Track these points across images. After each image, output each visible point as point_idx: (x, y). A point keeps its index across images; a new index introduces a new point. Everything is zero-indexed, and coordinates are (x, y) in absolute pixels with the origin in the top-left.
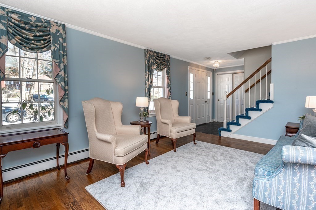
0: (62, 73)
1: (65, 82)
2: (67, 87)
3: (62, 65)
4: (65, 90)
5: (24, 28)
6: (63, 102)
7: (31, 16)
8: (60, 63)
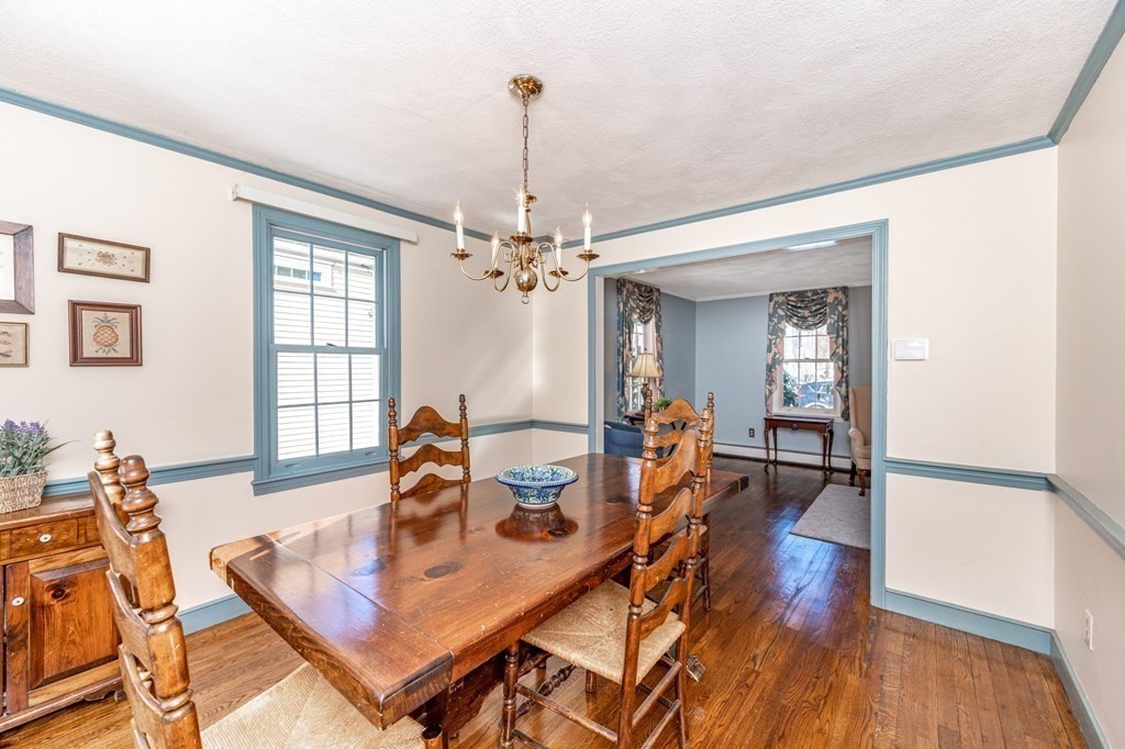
0: (840, 350)
1: (843, 362)
2: (845, 368)
3: (840, 340)
4: (843, 372)
5: (800, 308)
6: (841, 386)
7: (807, 291)
8: (838, 337)
